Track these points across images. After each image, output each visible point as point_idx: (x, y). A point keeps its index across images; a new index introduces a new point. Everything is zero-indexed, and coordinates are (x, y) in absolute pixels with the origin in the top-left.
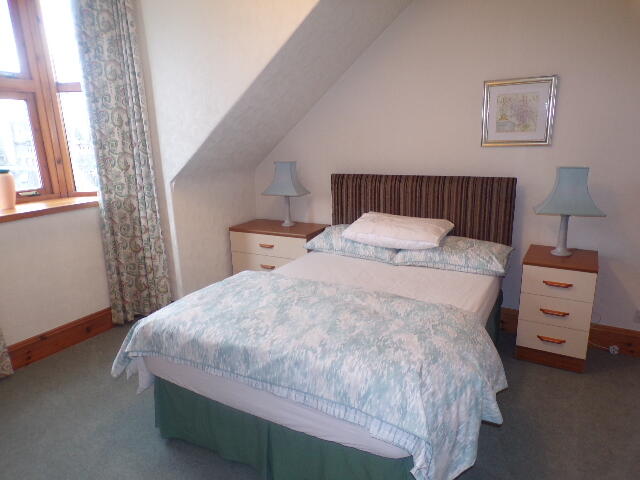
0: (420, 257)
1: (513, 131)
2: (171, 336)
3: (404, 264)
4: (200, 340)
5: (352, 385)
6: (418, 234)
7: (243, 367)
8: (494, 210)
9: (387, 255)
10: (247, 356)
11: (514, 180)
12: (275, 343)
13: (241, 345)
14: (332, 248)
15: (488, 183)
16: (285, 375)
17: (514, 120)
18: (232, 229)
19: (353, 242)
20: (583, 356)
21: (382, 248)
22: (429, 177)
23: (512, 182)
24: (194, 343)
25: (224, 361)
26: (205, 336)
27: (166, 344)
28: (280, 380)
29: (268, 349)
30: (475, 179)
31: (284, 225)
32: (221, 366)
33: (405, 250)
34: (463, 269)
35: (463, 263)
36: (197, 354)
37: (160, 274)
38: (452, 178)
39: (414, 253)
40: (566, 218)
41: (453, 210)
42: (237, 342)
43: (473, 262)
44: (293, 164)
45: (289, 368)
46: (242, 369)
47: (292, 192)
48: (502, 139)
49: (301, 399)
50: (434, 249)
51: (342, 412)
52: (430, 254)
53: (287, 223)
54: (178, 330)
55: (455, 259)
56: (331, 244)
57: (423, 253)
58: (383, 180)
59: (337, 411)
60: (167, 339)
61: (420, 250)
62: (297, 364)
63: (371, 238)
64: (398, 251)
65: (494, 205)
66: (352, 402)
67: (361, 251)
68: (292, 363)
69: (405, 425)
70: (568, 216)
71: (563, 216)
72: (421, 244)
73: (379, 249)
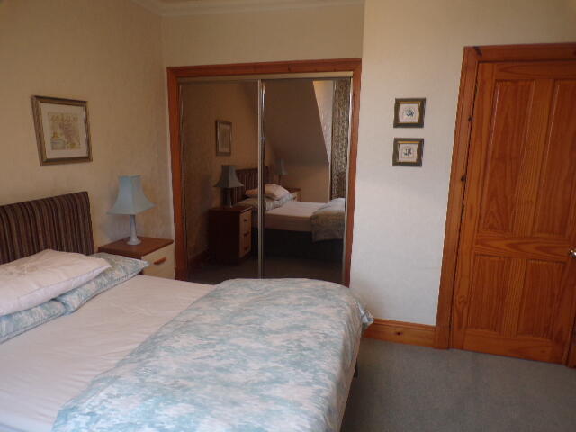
1: (64, 148)
11: (87, 193)
17: (63, 137)
23: (85, 194)
39: (85, 287)
52: (99, 280)
57: (93, 283)
61: (89, 282)
67: (28, 319)
73: (46, 305)
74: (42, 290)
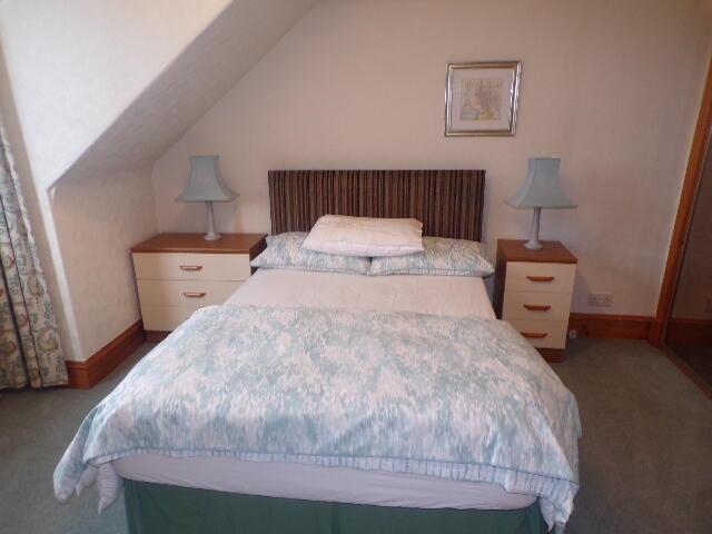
0: (402, 263)
1: (477, 119)
2: (174, 419)
3: (382, 274)
4: (230, 418)
5: (472, 436)
6: (396, 238)
7: (307, 442)
8: (464, 206)
9: (361, 265)
10: (311, 427)
11: (483, 172)
12: (347, 401)
13: (299, 414)
14: (289, 263)
15: (457, 177)
16: (376, 442)
17: (478, 107)
18: (135, 249)
19: (317, 253)
20: (563, 346)
21: (353, 257)
22: (392, 172)
23: (478, 177)
24: (220, 424)
25: (275, 439)
26: (234, 411)
27: (164, 433)
28: (369, 449)
29: (342, 411)
30: (443, 172)
31: (208, 238)
32: (270, 448)
33: (381, 257)
34: (449, 273)
35: (450, 266)
36: (225, 438)
37: (40, 324)
38: (417, 173)
39: (394, 260)
40: (538, 210)
41: (420, 207)
42: (291, 410)
43: (460, 264)
44: (216, 158)
45: (381, 431)
46: (306, 445)
47: (219, 195)
48: (464, 128)
49: (400, 466)
50: (416, 254)
51: (462, 471)
52: (412, 260)
53: (211, 236)
54: (184, 409)
55: (440, 263)
56: (289, 259)
57: (404, 260)
58: (337, 176)
59: (455, 471)
60: (166, 426)
61: (401, 256)
62: (391, 424)
63: (341, 247)
64: (371, 259)
65: (464, 201)
66: (475, 456)
67: (329, 263)
68: (383, 424)
69: (544, 469)
70: (540, 209)
71: (535, 209)
72: (404, 249)
73: (351, 259)
74: (345, 243)
